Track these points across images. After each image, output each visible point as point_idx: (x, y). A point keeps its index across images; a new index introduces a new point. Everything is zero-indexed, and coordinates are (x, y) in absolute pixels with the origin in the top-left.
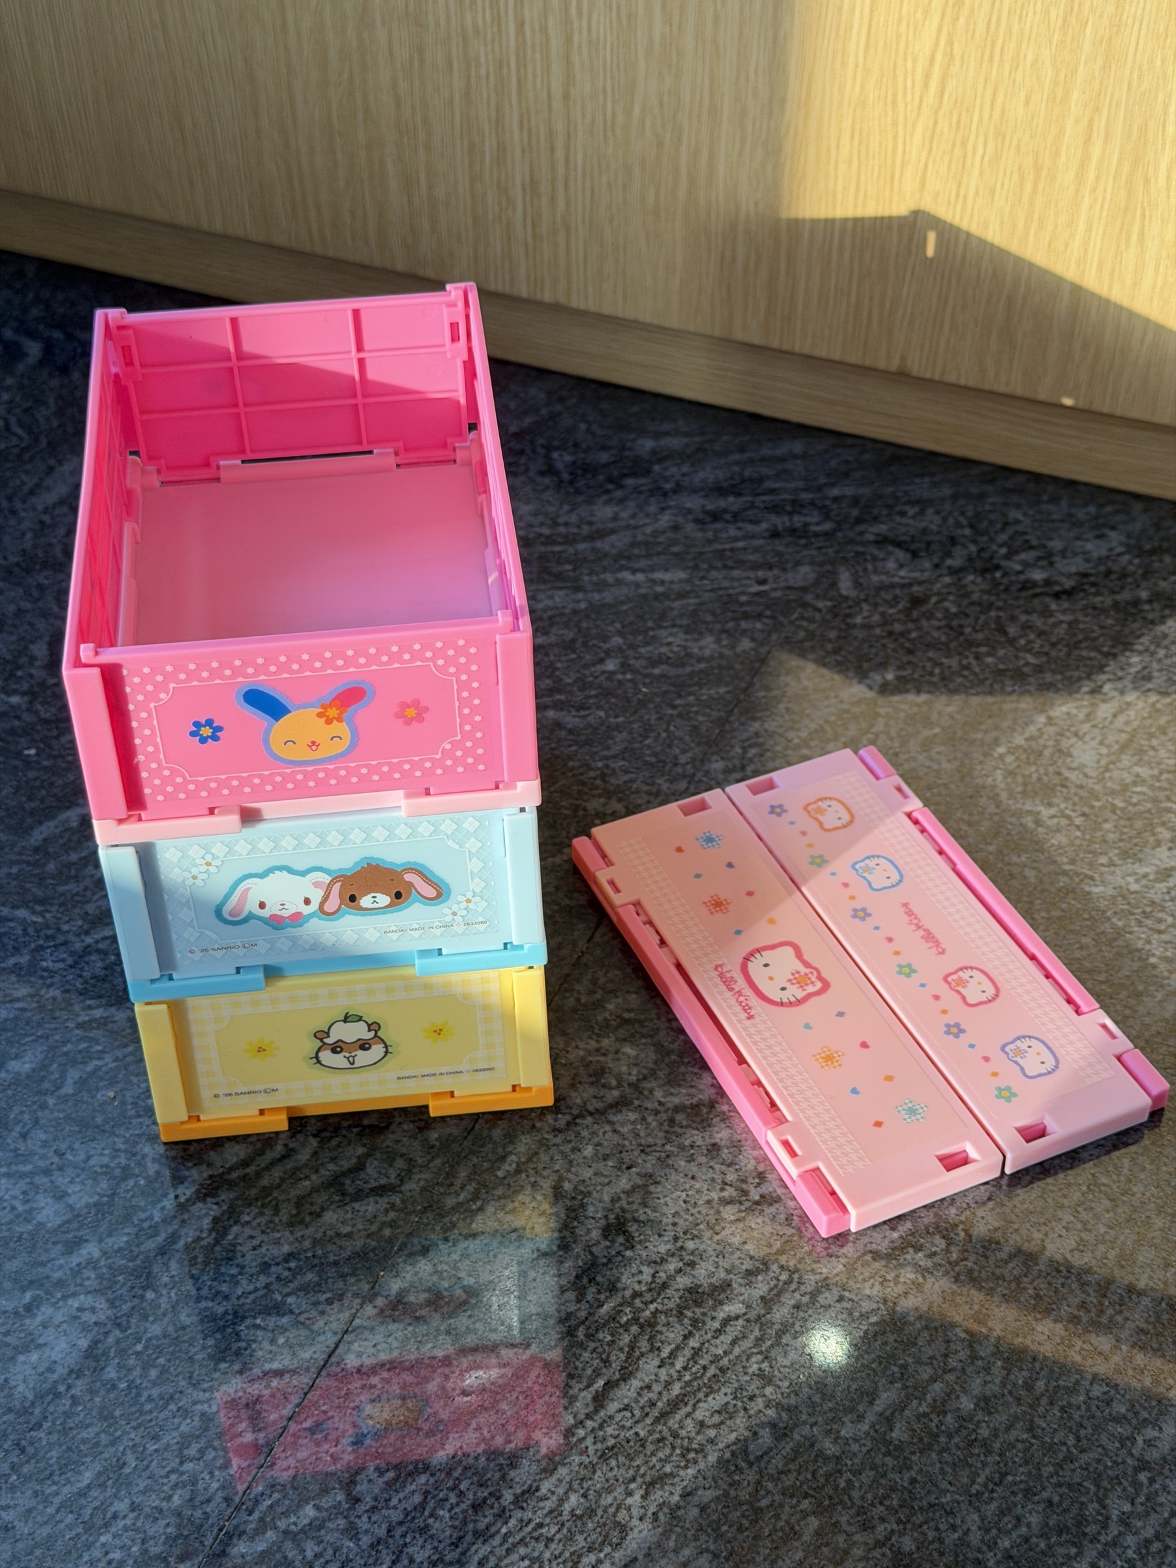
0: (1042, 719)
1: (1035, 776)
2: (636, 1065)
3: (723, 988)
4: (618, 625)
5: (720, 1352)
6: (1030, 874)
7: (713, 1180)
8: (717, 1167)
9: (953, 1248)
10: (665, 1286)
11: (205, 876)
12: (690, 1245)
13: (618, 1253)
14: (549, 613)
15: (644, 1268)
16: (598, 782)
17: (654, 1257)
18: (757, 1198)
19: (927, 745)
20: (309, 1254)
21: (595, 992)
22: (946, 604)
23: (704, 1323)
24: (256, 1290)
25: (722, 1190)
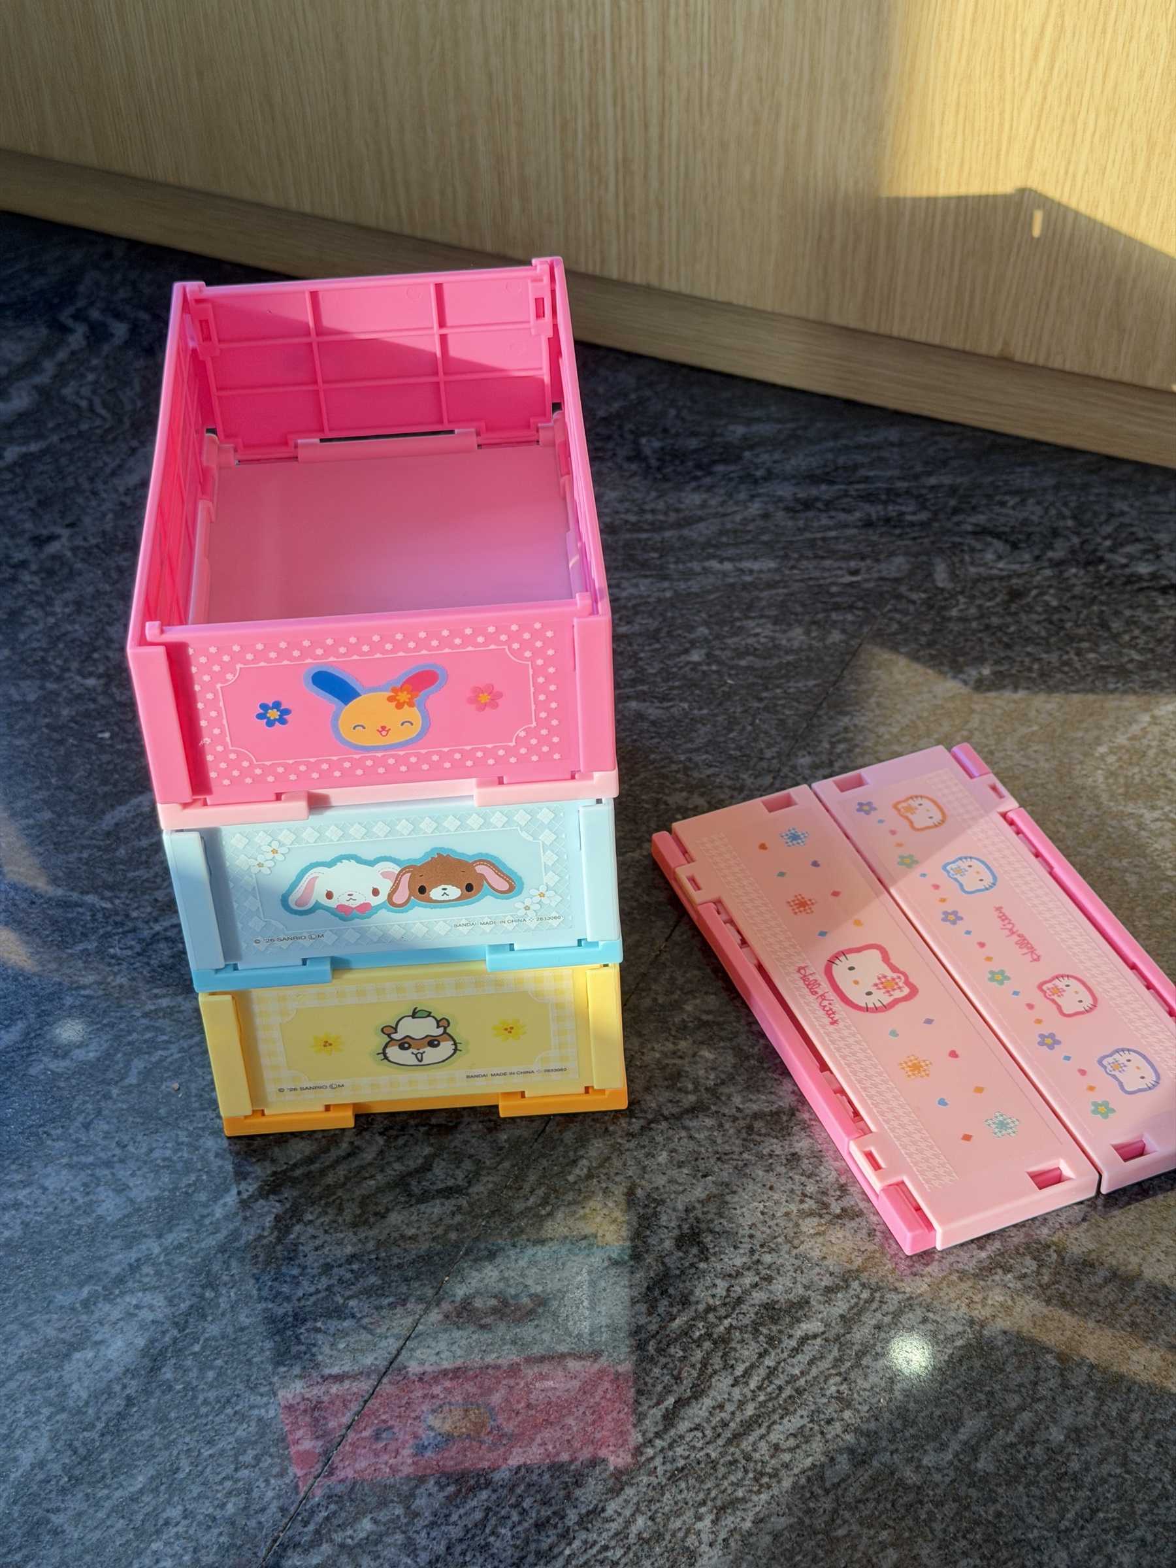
0: (1146, 718)
1: (1138, 778)
2: (713, 1069)
3: (806, 991)
4: (704, 615)
5: (797, 1372)
6: (1131, 879)
7: (792, 1191)
8: (797, 1177)
9: (1044, 1271)
10: (740, 1301)
11: (271, 864)
12: (767, 1259)
13: (692, 1265)
14: (634, 602)
15: (718, 1282)
16: (679, 776)
17: (729, 1270)
18: (838, 1211)
19: (1024, 744)
20: (373, 1257)
21: (673, 993)
22: (1046, 598)
23: (780, 1341)
24: (318, 1291)
25: (802, 1202)
